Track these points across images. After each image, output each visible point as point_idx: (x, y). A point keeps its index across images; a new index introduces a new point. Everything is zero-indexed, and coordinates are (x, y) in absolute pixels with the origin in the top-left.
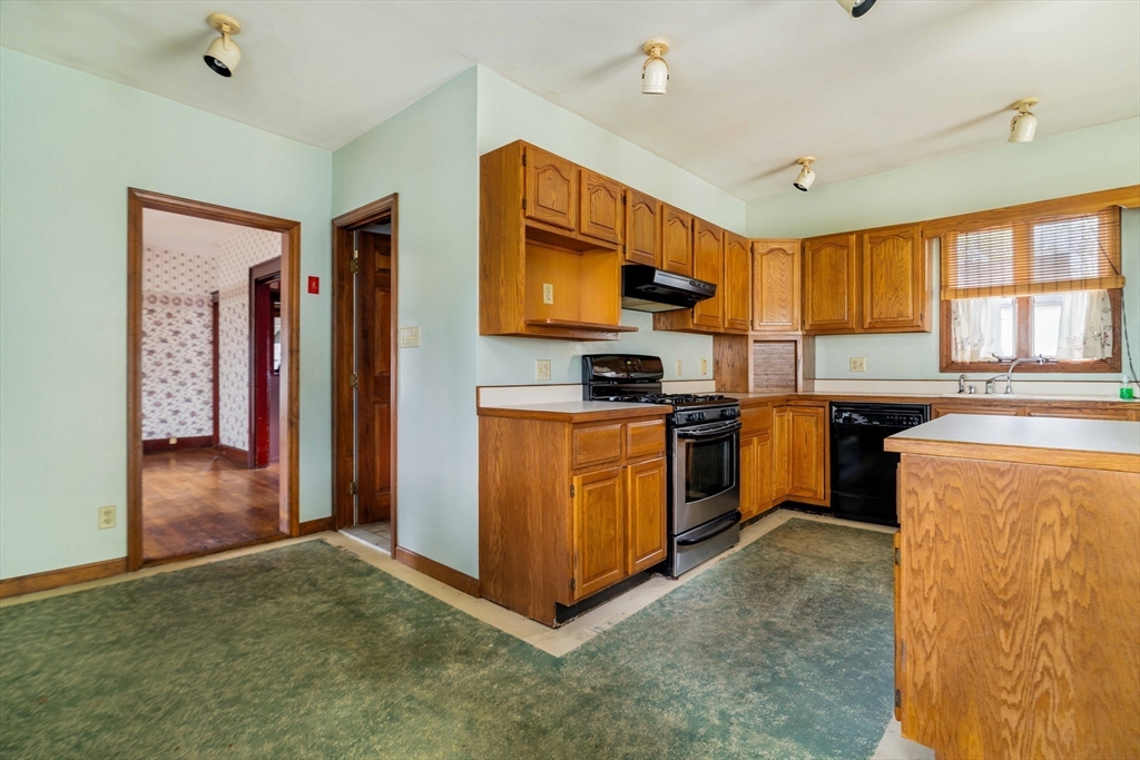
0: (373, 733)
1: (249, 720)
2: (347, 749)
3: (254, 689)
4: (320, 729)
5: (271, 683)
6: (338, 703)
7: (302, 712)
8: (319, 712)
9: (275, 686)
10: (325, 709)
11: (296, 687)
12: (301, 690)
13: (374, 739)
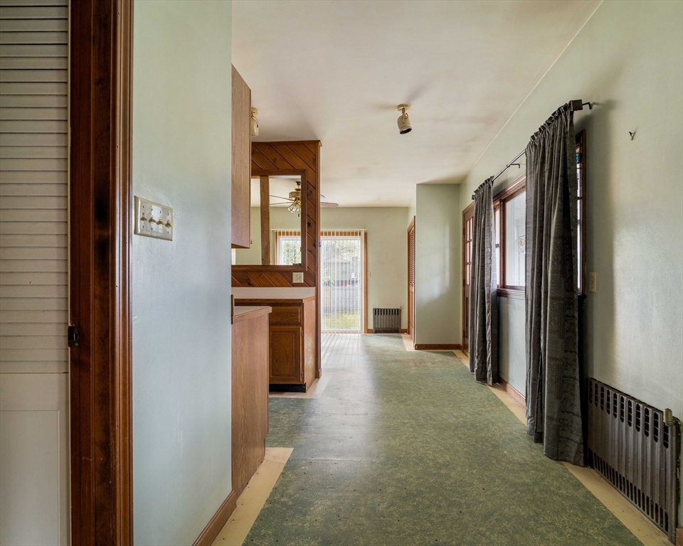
0: (401, 458)
1: (448, 488)
2: (414, 457)
3: (440, 507)
4: (420, 469)
5: (429, 507)
6: (403, 476)
7: (422, 480)
8: (415, 476)
9: (427, 503)
10: (411, 477)
11: (417, 496)
12: (415, 493)
13: (402, 456)
